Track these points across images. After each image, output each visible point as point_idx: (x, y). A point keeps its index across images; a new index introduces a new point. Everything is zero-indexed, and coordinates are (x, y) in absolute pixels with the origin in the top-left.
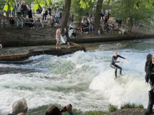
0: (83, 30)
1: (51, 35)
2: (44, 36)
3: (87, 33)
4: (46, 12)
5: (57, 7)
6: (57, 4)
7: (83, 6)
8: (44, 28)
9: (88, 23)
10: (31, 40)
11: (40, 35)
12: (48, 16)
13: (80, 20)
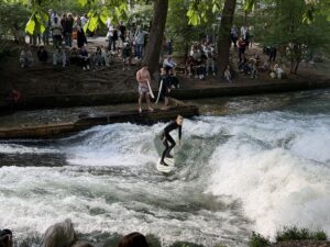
1: (125, 82)
2: (110, 85)
3: (201, 77)
4: (115, 33)
5: (139, 23)
6: (137, 16)
9: (203, 57)
10: (83, 94)
11: (102, 83)
13: (187, 49)
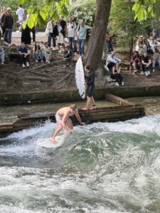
0: (138, 67)
1: (66, 79)
2: (50, 83)
3: (147, 73)
5: (80, 17)
6: (79, 10)
7: (141, 14)
8: (50, 66)
9: (150, 52)
10: (22, 92)
11: (42, 81)
12: (60, 39)
13: (132, 44)
